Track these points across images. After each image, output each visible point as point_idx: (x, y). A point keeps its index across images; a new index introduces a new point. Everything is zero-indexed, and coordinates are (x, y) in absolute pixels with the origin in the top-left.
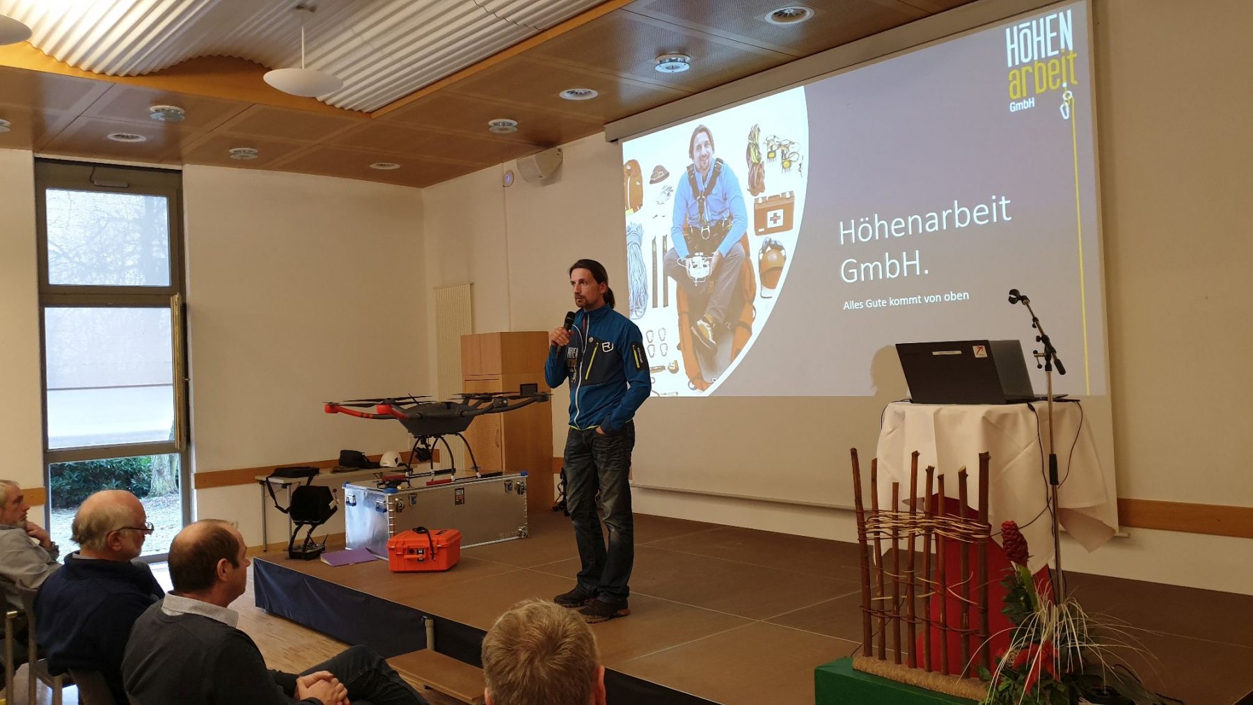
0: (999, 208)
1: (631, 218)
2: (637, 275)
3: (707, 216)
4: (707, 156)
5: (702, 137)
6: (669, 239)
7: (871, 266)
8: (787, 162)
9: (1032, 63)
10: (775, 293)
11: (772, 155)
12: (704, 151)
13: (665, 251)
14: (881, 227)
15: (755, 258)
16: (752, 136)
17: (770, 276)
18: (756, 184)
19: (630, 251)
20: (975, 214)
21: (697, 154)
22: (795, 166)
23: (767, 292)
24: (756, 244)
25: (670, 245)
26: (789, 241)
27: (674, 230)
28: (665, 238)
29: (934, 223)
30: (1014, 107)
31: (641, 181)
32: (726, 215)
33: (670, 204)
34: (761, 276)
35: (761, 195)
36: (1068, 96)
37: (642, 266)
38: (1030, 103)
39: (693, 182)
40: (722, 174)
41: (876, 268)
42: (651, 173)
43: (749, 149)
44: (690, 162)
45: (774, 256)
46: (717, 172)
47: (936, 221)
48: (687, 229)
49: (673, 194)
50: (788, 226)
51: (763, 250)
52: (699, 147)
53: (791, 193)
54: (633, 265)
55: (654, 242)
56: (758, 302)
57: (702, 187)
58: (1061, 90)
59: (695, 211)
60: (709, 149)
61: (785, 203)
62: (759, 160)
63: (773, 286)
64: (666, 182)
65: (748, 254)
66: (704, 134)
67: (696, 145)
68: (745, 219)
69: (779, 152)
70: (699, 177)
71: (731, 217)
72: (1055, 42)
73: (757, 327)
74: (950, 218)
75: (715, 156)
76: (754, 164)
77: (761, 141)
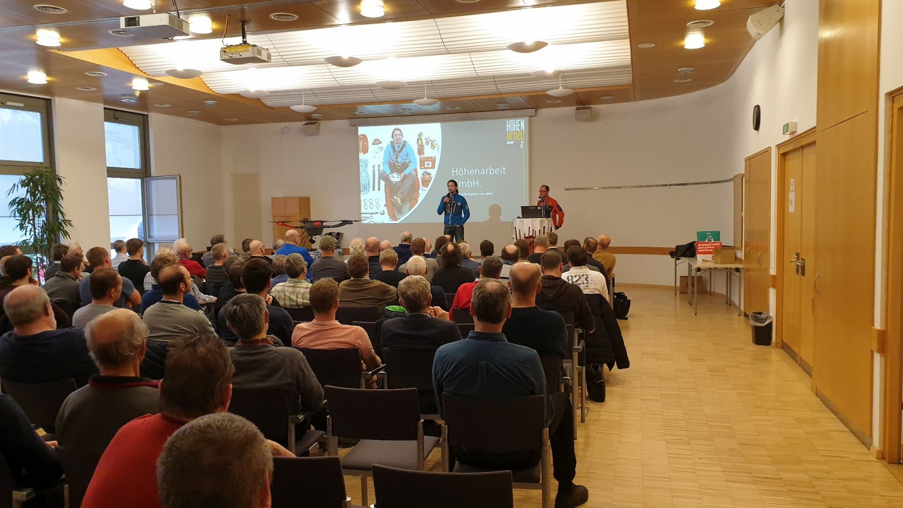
0: (502, 170)
1: (362, 156)
2: (365, 178)
3: (400, 160)
4: (400, 139)
5: (397, 132)
6: (381, 166)
7: (463, 183)
8: (433, 147)
9: (513, 131)
10: (428, 189)
11: (427, 143)
12: (398, 137)
13: (379, 170)
14: (467, 172)
15: (420, 177)
16: (419, 135)
17: (426, 183)
18: (421, 151)
19: (361, 169)
20: (496, 171)
21: (395, 137)
22: (436, 148)
23: (424, 188)
24: (420, 172)
25: (382, 168)
26: (433, 172)
27: (384, 163)
28: (379, 166)
29: (483, 172)
30: (508, 143)
31: (368, 143)
32: (408, 161)
33: (382, 153)
34: (422, 183)
35: (422, 156)
36: (522, 142)
37: (368, 175)
38: (512, 143)
39: (393, 147)
40: (406, 146)
41: (464, 183)
42: (373, 141)
43: (418, 140)
44: (392, 140)
45: (427, 177)
46: (404, 145)
47: (484, 172)
48: (390, 164)
49: (383, 150)
50: (433, 167)
51: (423, 174)
52: (396, 135)
53: (435, 157)
54: (363, 175)
55: (374, 166)
56: (420, 191)
57: (397, 149)
58: (521, 141)
59: (394, 157)
60: (401, 137)
61: (433, 160)
62: (422, 144)
63: (427, 187)
64: (380, 145)
65: (417, 175)
66: (398, 131)
67: (394, 135)
68: (416, 163)
69: (430, 143)
70: (396, 146)
71: (410, 162)
72: (520, 127)
73: (420, 200)
74: (488, 171)
75: (403, 140)
76: (420, 145)
77: (423, 138)
